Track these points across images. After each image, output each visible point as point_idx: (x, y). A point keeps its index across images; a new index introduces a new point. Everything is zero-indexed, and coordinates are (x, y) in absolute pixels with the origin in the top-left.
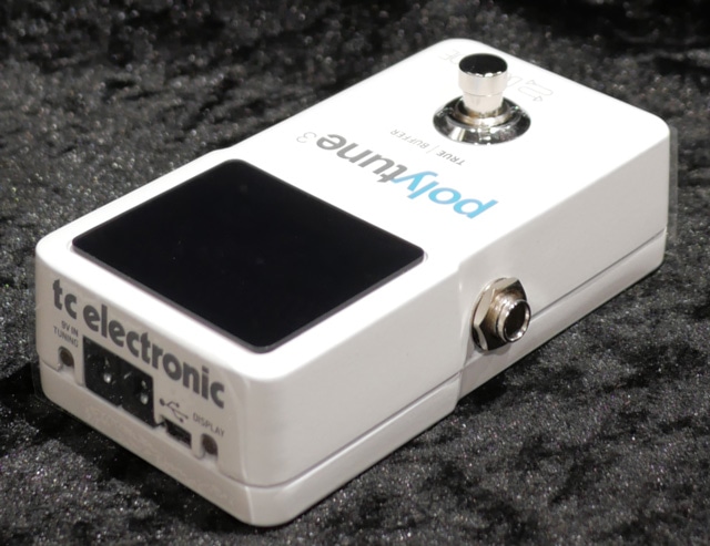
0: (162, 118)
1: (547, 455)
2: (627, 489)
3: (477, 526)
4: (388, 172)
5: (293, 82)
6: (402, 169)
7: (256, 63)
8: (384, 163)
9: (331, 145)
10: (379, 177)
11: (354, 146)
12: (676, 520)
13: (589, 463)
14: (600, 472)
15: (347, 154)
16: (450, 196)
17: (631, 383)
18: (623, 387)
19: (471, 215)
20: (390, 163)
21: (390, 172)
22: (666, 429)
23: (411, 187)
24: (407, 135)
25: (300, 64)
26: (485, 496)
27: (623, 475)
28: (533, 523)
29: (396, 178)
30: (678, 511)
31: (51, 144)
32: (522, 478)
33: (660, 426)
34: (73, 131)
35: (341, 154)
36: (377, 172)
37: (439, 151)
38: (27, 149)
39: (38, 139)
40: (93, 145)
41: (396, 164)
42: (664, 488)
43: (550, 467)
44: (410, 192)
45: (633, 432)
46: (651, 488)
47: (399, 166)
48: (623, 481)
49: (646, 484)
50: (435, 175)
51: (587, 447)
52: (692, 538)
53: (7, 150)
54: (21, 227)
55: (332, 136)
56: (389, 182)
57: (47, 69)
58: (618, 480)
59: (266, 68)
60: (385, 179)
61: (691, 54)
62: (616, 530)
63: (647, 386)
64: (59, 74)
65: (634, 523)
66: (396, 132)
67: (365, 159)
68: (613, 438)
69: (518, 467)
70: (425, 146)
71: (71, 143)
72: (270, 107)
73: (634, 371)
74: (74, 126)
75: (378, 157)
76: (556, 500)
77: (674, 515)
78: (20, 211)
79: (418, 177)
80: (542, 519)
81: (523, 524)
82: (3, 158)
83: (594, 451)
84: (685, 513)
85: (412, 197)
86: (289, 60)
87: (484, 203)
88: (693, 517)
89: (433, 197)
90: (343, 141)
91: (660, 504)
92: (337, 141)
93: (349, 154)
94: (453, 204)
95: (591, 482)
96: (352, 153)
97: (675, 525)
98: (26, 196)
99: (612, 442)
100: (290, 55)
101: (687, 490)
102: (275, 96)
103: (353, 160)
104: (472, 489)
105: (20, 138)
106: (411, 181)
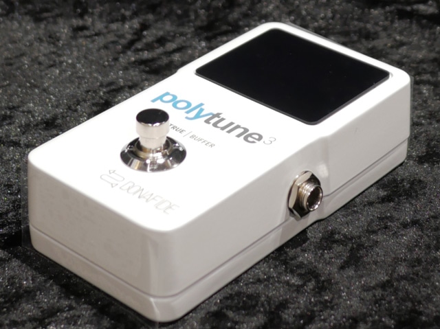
0: (106, 47)
1: (336, 241)
2: (384, 261)
3: (296, 283)
4: (216, 119)
5: (182, 25)
6: (207, 121)
7: (160, 13)
8: (219, 125)
9: (253, 136)
10: (222, 116)
11: (239, 136)
12: (412, 279)
13: (360, 246)
14: (367, 251)
15: (242, 130)
16: (179, 105)
17: (383, 200)
18: (379, 203)
19: (167, 94)
20: (215, 125)
21: (215, 119)
22: (405, 226)
23: (202, 110)
24: (204, 143)
25: (186, 14)
26: (300, 266)
27: (381, 252)
28: (329, 281)
29: (211, 116)
30: (413, 274)
31: (40, 63)
32: (322, 255)
33: (401, 224)
34: (53, 56)
35: (246, 130)
36: (223, 119)
37: (184, 133)
38: (27, 66)
39: (32, 60)
40: (65, 64)
41: (211, 124)
42: (405, 260)
43: (338, 248)
44: (203, 107)
45: (386, 227)
46: (397, 261)
47: (209, 123)
48: (381, 256)
49: (394, 258)
50: (187, 118)
51: (360, 237)
52: (422, 289)
53: (14, 67)
54: (23, 112)
55: (253, 142)
56: (215, 113)
57: (37, 19)
58: (378, 256)
59: (166, 16)
60: (218, 115)
61: (415, 7)
62: (377, 285)
63: (393, 202)
64: (45, 22)
65: (387, 281)
66: (211, 146)
67: (231, 127)
68: (374, 232)
69: (320, 248)
70: (192, 137)
71: (52, 63)
72: (169, 41)
73: (385, 193)
74: (54, 53)
75: (223, 129)
76: (342, 268)
77: (411, 276)
78: (23, 103)
79: (197, 116)
80: (334, 278)
81: (323, 281)
82: (13, 72)
83: (363, 239)
84: (417, 275)
85: (202, 104)
86: (179, 12)
87: (159, 101)
88: (422, 276)
89: (189, 104)
90: (246, 139)
91: (402, 270)
92: (250, 139)
93: (241, 130)
94: (177, 100)
95: (362, 257)
96: (240, 131)
97: (412, 282)
98: (27, 94)
99: (374, 234)
100: (180, 9)
101: (419, 261)
102: (172, 34)
103: (238, 127)
104: (293, 262)
105: (22, 60)
106: (202, 114)
